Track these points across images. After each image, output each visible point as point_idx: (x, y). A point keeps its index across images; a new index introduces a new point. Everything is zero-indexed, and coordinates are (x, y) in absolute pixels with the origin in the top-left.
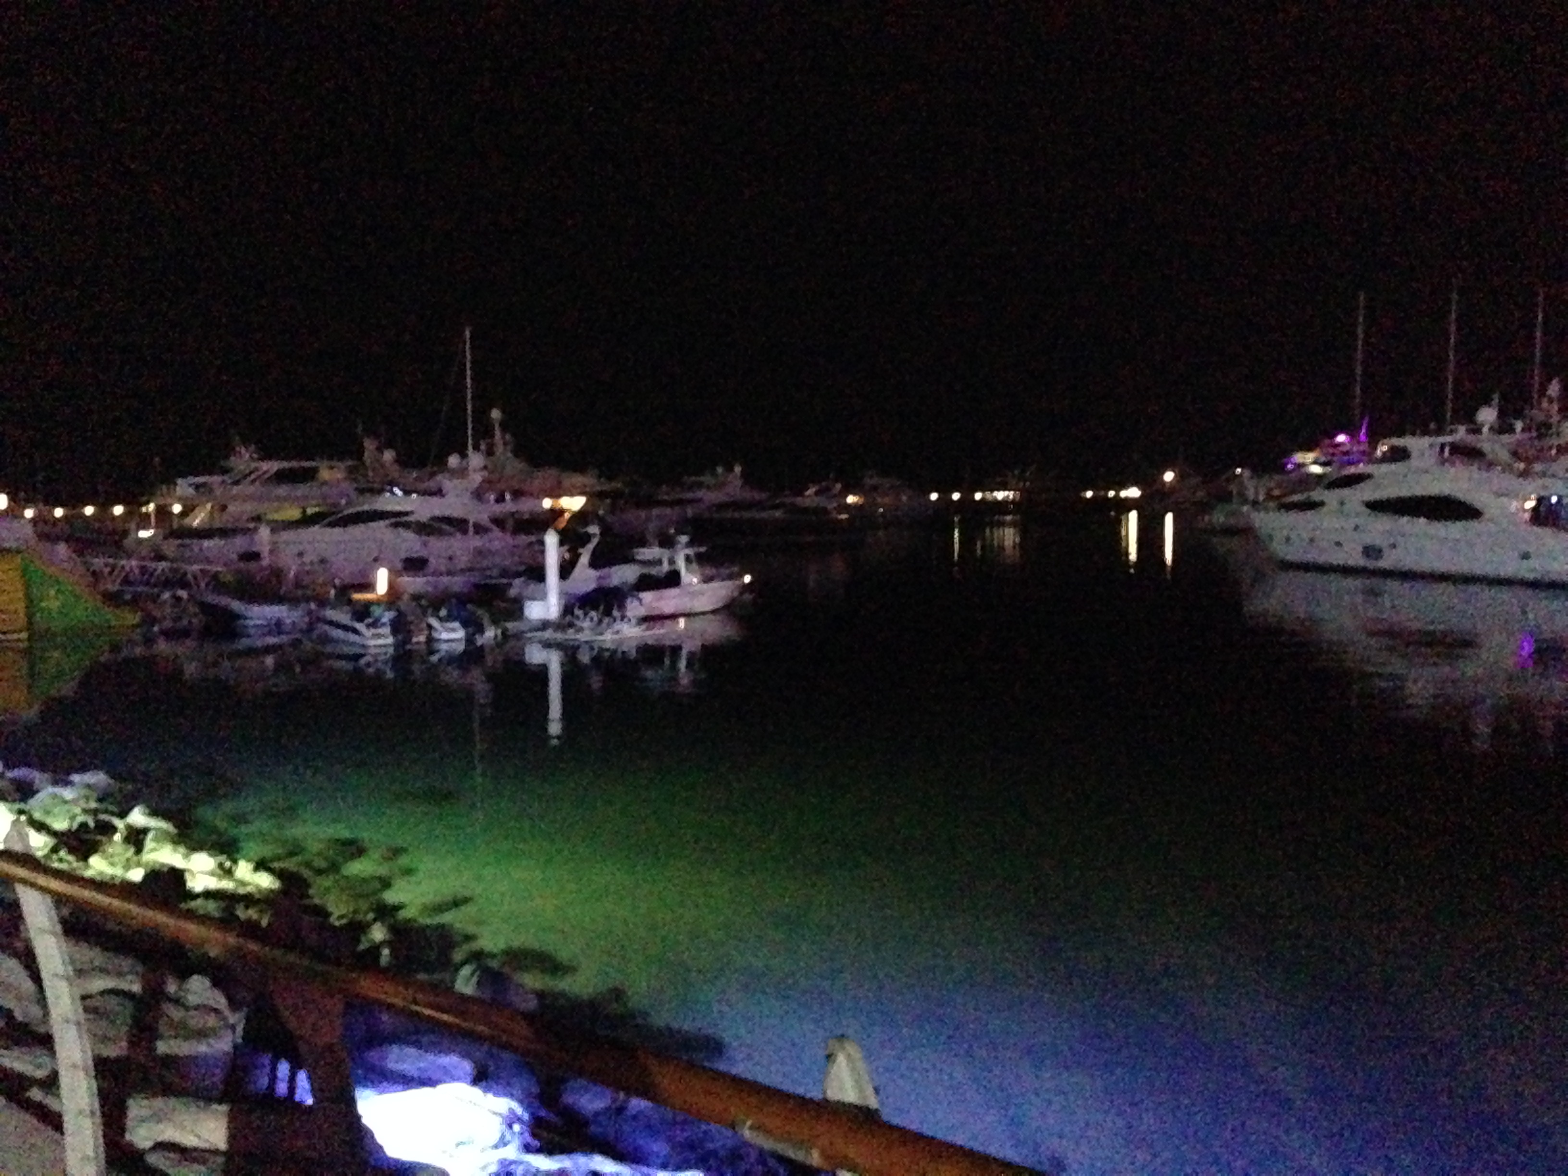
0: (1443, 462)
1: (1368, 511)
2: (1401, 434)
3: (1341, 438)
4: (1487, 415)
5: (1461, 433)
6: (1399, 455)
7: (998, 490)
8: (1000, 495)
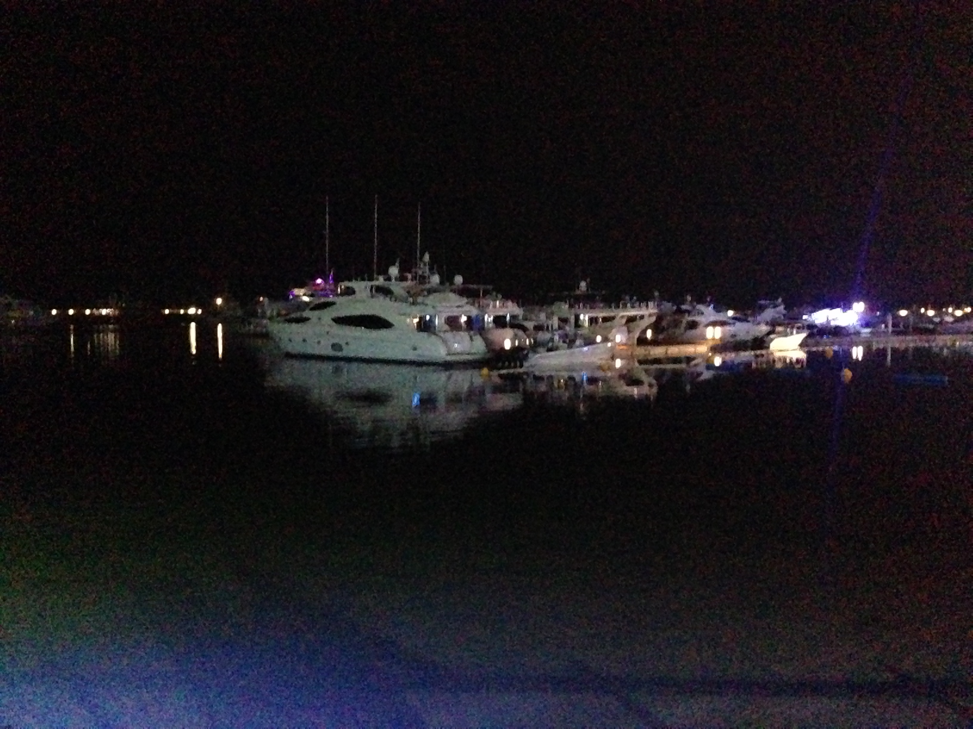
0: (372, 297)
1: (334, 324)
2: (350, 280)
3: (319, 281)
4: (394, 271)
5: (380, 281)
6: (350, 292)
7: (103, 308)
8: (104, 312)
